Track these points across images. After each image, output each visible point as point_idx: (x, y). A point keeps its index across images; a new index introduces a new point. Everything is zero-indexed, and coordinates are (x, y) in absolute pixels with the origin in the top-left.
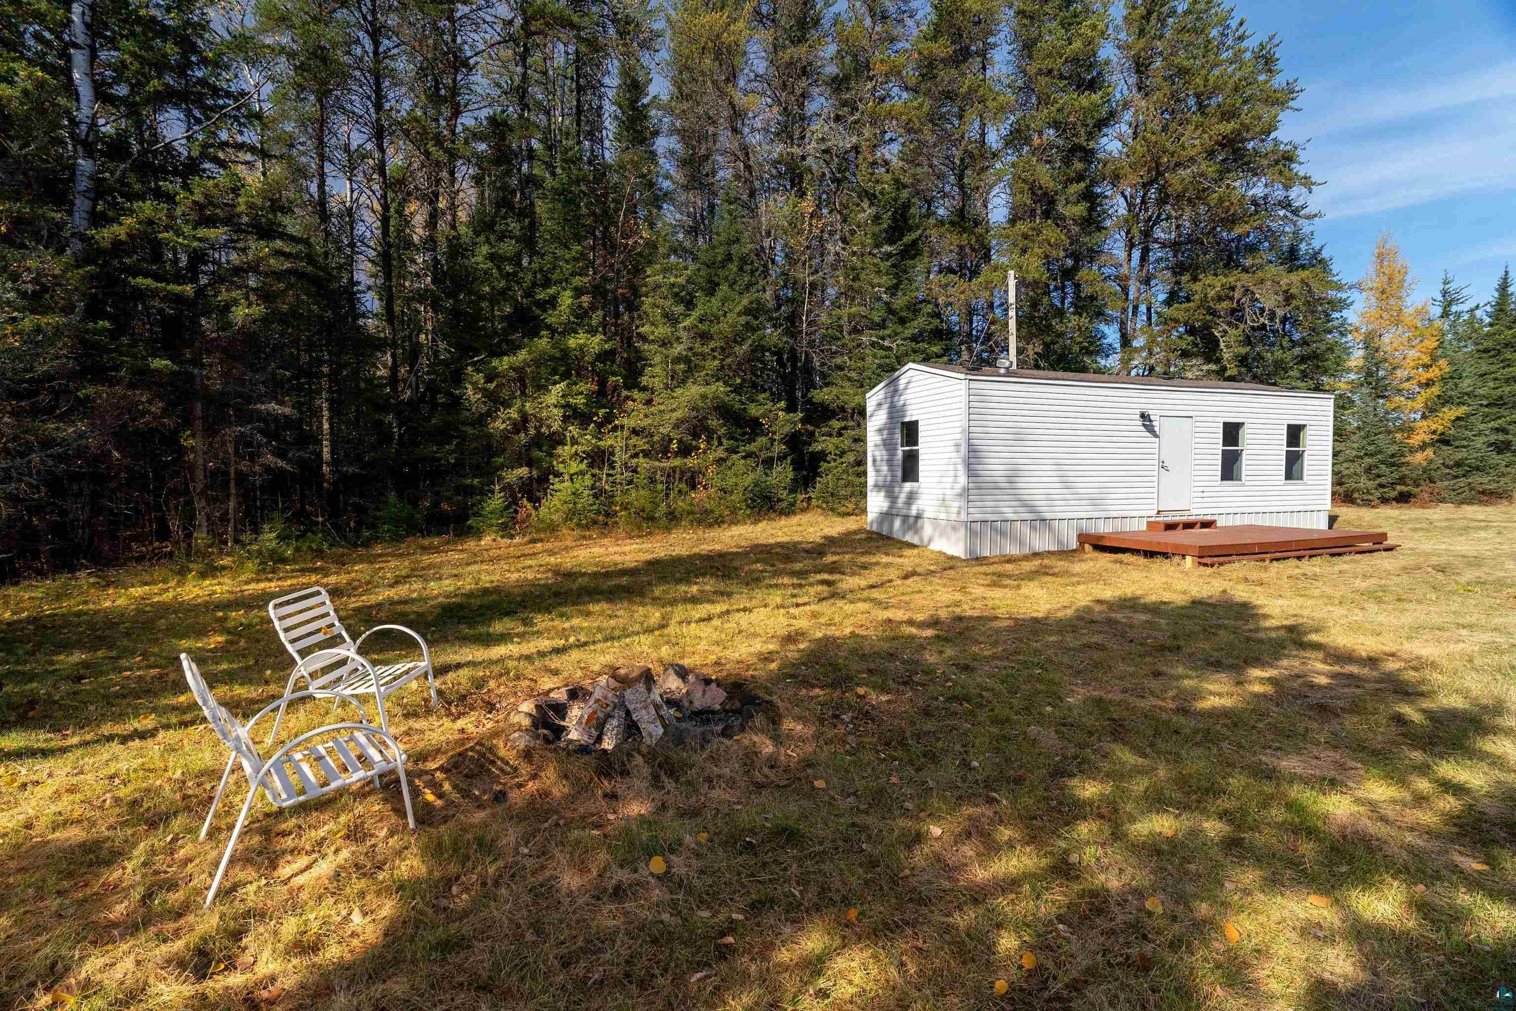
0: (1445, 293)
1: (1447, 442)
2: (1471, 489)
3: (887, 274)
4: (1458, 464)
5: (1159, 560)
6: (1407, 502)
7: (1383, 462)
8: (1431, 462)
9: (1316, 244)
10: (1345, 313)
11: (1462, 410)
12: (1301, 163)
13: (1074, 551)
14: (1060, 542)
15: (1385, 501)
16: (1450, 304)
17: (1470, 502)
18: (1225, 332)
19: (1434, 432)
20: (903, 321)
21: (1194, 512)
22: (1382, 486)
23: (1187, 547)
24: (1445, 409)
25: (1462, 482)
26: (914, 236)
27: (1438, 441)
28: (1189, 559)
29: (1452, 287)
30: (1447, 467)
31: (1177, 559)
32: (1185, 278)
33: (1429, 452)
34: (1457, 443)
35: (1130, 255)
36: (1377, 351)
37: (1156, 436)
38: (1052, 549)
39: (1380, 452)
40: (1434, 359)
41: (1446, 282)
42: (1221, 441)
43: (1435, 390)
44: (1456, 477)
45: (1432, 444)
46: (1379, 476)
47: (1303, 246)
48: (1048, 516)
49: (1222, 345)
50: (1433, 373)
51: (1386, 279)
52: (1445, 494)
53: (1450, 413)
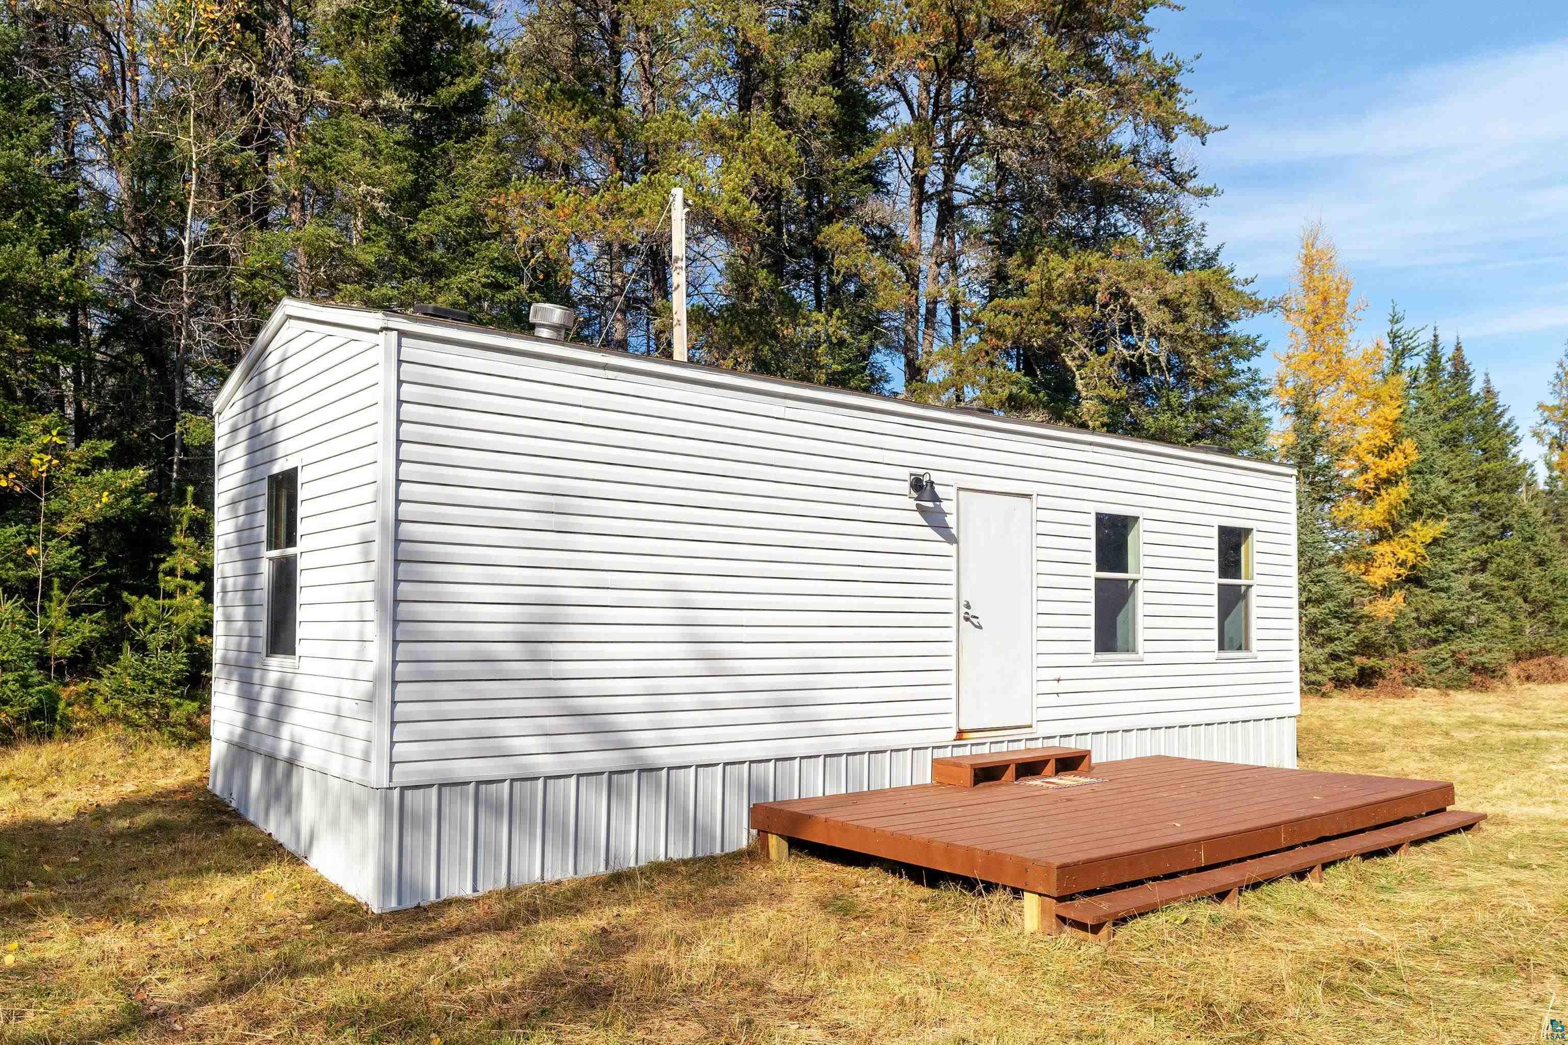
0: (1394, 337)
1: (1416, 581)
2: (1459, 664)
3: (393, 158)
4: (1437, 620)
5: (950, 895)
6: (1370, 685)
7: (1335, 614)
8: (1402, 614)
9: (1210, 244)
10: (1254, 363)
11: (1439, 528)
12: (1187, 92)
13: (738, 856)
14: (699, 831)
15: (1340, 683)
16: (1402, 354)
17: (1455, 685)
18: (1083, 357)
19: (1403, 564)
20: (435, 272)
21: (1042, 730)
22: (1334, 657)
23: (1023, 867)
24: (1417, 525)
25: (1443, 650)
26: (462, 86)
27: (1408, 580)
28: (1031, 901)
29: (1405, 327)
30: (1421, 624)
31: (997, 901)
32: (1013, 262)
33: (1398, 596)
34: (1432, 584)
35: (919, 212)
36: (1315, 418)
37: (951, 539)
38: (676, 853)
39: (1331, 596)
40: (1397, 438)
41: (1395, 320)
42: (1092, 557)
43: (1403, 490)
44: (1435, 642)
45: (1399, 585)
46: (1330, 639)
47: (1190, 247)
48: (663, 756)
49: (1079, 384)
50: (1394, 462)
51: (1317, 300)
52: (1423, 671)
53: (1426, 531)
